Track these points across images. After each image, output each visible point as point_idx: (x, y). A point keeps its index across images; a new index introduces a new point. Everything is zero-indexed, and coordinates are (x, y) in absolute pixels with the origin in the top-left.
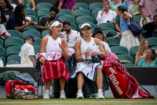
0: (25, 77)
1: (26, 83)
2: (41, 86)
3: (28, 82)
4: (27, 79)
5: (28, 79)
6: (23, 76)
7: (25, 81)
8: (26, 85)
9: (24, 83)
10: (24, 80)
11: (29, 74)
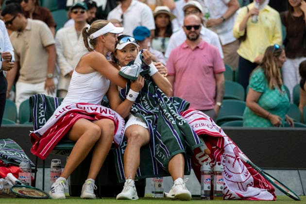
0: (7, 148)
1: (8, 162)
2: (42, 169)
3: (12, 160)
4: (10, 154)
5: (14, 152)
6: (2, 146)
7: (6, 159)
8: (8, 166)
9: (3, 162)
10: (4, 156)
11: (15, 143)
